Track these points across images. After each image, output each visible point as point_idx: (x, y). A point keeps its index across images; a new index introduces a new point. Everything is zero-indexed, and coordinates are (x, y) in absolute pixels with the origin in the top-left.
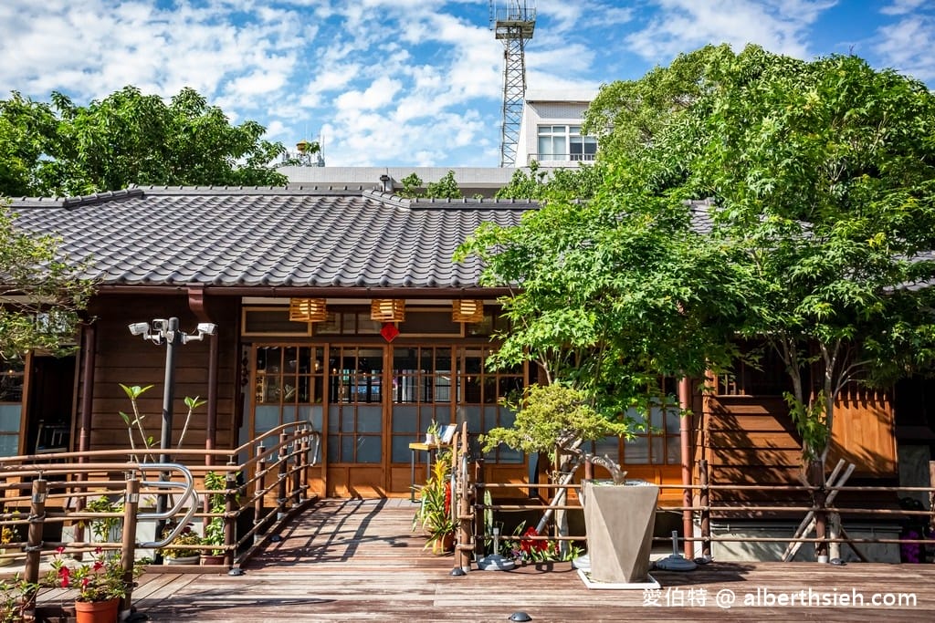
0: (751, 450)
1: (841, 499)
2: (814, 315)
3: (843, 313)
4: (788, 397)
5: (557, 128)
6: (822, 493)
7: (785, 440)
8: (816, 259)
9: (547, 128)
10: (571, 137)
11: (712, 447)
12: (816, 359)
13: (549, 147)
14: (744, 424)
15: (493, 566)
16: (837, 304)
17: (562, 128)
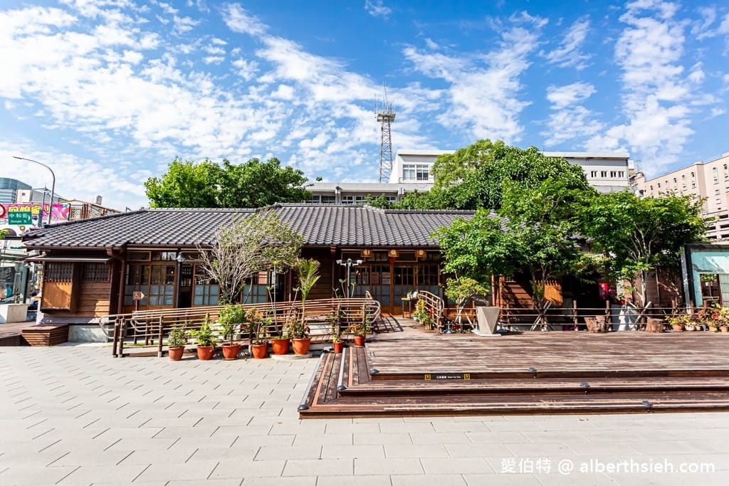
0: (516, 299)
1: (548, 312)
2: (541, 258)
3: (550, 257)
4: (531, 282)
5: (411, 166)
6: (543, 310)
7: (527, 296)
8: (542, 240)
9: (407, 166)
10: (418, 170)
11: (503, 299)
12: (539, 270)
13: (408, 174)
14: (514, 291)
15: (449, 332)
16: (548, 254)
17: (414, 166)
